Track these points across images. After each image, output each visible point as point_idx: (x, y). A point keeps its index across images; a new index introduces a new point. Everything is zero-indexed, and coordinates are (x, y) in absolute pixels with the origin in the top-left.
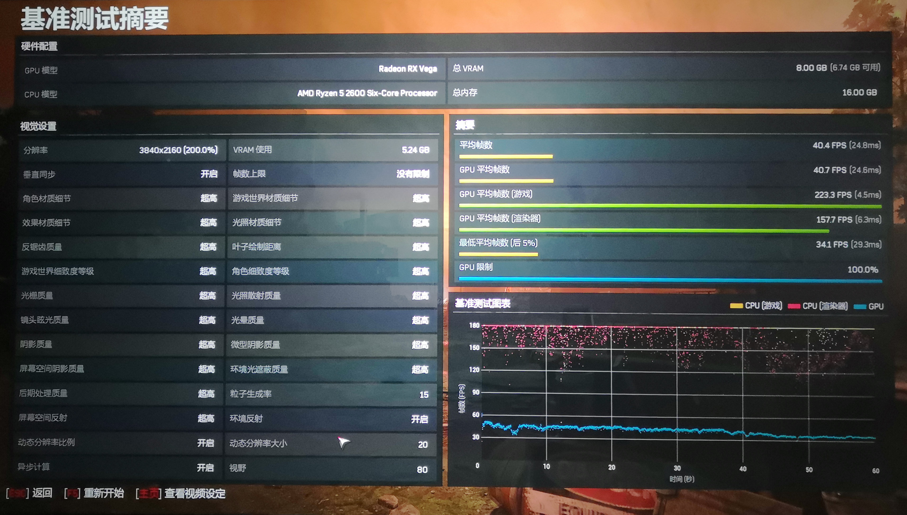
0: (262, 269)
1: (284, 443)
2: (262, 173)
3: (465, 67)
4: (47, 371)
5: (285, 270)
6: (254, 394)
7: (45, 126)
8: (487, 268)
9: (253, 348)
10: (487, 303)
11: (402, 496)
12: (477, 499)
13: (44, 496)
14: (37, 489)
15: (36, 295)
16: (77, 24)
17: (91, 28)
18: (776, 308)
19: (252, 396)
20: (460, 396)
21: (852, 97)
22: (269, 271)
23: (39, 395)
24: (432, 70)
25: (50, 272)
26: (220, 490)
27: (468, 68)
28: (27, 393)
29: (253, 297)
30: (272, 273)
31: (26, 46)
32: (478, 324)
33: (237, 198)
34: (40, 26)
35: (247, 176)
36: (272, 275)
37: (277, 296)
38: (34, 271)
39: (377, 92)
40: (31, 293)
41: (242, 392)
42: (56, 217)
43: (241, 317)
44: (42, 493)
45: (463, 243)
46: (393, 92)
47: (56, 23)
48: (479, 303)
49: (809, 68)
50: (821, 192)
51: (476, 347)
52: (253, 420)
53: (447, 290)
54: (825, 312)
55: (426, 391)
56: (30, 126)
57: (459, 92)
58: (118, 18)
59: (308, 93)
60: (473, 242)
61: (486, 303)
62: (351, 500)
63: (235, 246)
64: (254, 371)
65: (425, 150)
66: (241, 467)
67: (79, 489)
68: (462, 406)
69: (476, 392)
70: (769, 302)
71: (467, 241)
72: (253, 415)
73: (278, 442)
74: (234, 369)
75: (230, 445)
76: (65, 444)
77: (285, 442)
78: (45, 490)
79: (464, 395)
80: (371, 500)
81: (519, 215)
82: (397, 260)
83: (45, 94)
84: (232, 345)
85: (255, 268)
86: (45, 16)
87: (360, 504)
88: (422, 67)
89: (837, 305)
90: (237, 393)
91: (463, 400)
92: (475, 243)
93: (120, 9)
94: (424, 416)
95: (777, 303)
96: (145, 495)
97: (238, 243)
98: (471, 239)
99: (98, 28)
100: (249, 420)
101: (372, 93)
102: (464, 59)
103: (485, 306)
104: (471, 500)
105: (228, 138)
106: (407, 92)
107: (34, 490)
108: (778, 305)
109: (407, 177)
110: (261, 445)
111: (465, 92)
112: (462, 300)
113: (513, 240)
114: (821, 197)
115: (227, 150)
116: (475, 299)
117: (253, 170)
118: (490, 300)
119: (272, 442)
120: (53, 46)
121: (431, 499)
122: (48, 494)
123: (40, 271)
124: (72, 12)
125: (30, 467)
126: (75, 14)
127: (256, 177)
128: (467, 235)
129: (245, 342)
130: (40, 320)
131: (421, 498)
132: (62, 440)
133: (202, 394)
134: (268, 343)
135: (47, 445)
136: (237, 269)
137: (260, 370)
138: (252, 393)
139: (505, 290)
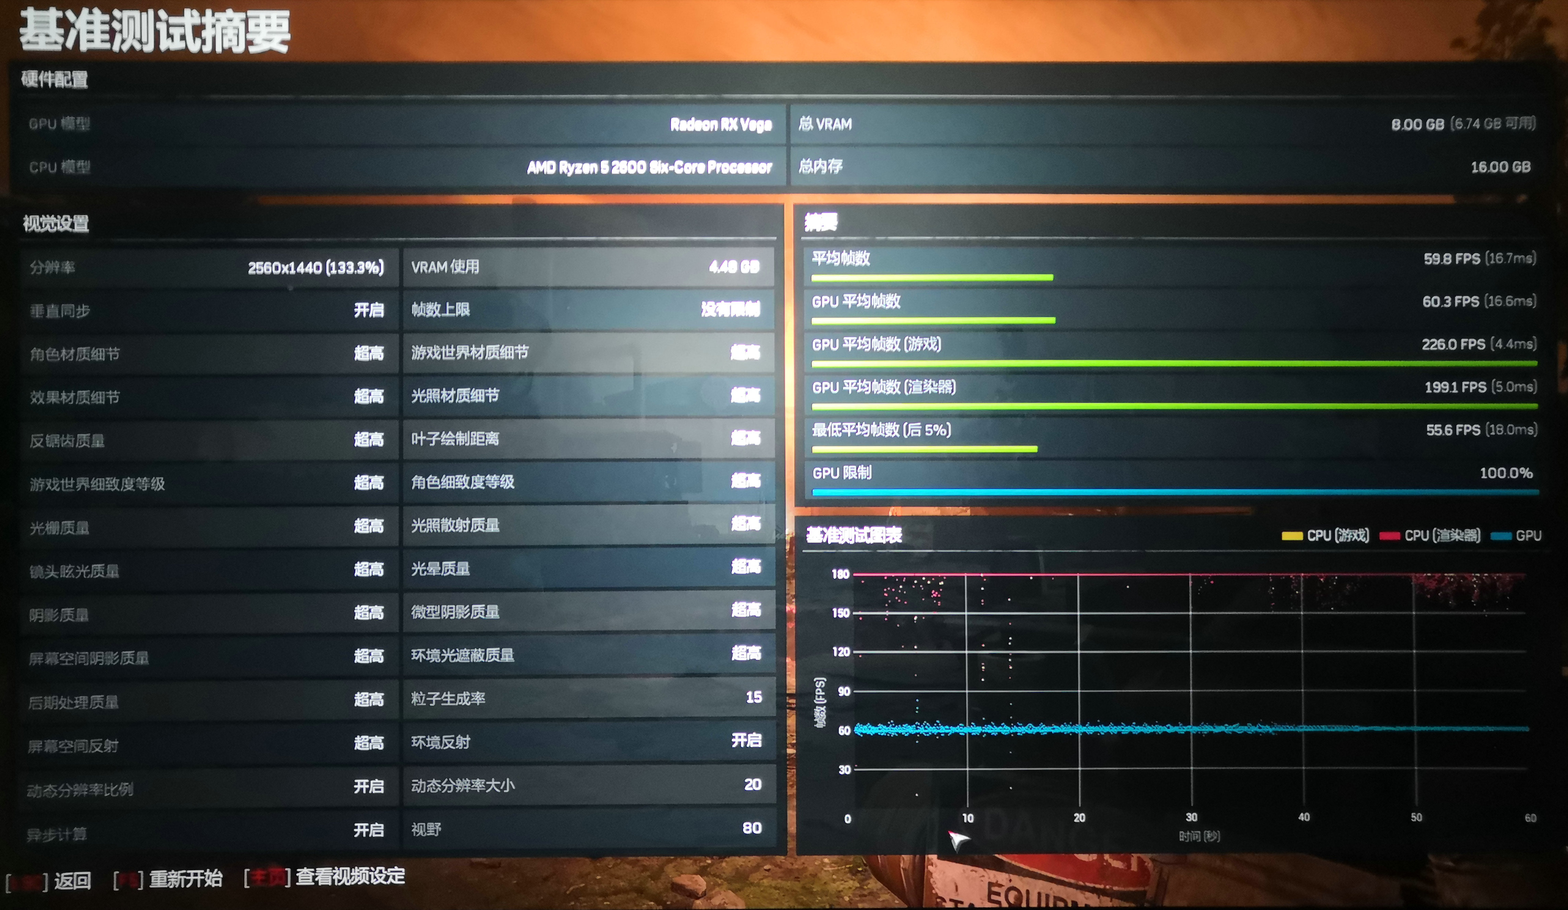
0: (466, 478)
1: (510, 784)
2: (463, 309)
3: (821, 122)
4: (79, 662)
5: (507, 481)
6: (453, 700)
7: (69, 224)
8: (862, 474)
9: (451, 618)
10: (862, 535)
11: (714, 875)
12: (845, 878)
13: (75, 887)
14: (63, 874)
15: (58, 527)
16: (123, 41)
17: (149, 48)
18: (1358, 540)
19: (451, 702)
20: (817, 699)
21: (1488, 175)
22: (478, 482)
23: (66, 705)
24: (763, 126)
25: (83, 486)
26: (396, 868)
27: (827, 123)
28: (43, 704)
29: (449, 528)
30: (484, 485)
31: (30, 78)
32: (847, 571)
33: (419, 352)
34: (56, 43)
35: (437, 313)
36: (484, 488)
37: (493, 526)
38: (54, 485)
39: (667, 164)
40: (47, 525)
41: (432, 696)
42: (93, 388)
43: (430, 563)
44: (72, 882)
45: (819, 430)
46: (695, 165)
47: (84, 38)
48: (846, 535)
49: (1413, 125)
50: (1432, 340)
51: (843, 613)
52: (452, 745)
53: (791, 512)
54: (1441, 545)
55: (758, 690)
56: (41, 224)
57: (811, 165)
58: (198, 30)
59: (547, 167)
60: (837, 429)
61: (860, 535)
62: (623, 885)
63: (417, 438)
64: (453, 658)
65: (752, 267)
66: (434, 828)
67: (141, 872)
68: (820, 716)
69: (844, 691)
70: (1348, 529)
71: (827, 427)
72: (453, 736)
73: (499, 783)
74: (417, 654)
75: (413, 790)
76: (114, 793)
77: (511, 782)
78: (78, 876)
79: (823, 696)
80: (660, 885)
81: (917, 381)
82: (700, 460)
83: (68, 166)
84: (413, 613)
85: (454, 477)
86: (64, 24)
87: (641, 891)
88: (745, 120)
89: (1462, 534)
90: (424, 698)
91: (822, 705)
92: (840, 432)
93: (202, 14)
94: (754, 734)
95: (1361, 532)
96: (262, 880)
97: (422, 433)
98: (834, 424)
99: (163, 47)
100: (446, 745)
101: (658, 167)
102: (819, 109)
103: (859, 540)
104: (834, 881)
105: (402, 246)
106: (719, 165)
107: (57, 877)
108: (1362, 535)
109: (720, 315)
110: (467, 789)
111: (820, 165)
112: (819, 529)
113: (907, 427)
114: (1432, 348)
115: (400, 267)
116: (840, 528)
117: (448, 304)
118: (867, 529)
119: (487, 783)
120: (80, 79)
121: (765, 881)
122: (82, 883)
123: (65, 484)
124: (113, 18)
125: (50, 835)
126: (121, 21)
127: (453, 315)
128: (827, 417)
129: (437, 608)
130: (66, 571)
131: (747, 878)
132: (109, 785)
133: (362, 699)
134: (478, 608)
135: (82, 795)
136: (421, 478)
137: (463, 656)
138: (451, 697)
139: (892, 511)
